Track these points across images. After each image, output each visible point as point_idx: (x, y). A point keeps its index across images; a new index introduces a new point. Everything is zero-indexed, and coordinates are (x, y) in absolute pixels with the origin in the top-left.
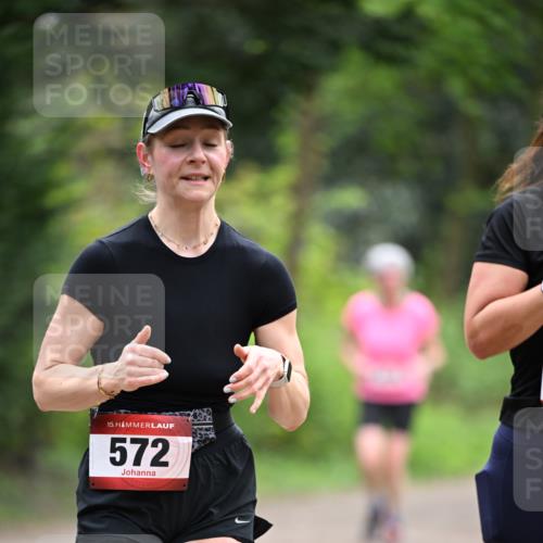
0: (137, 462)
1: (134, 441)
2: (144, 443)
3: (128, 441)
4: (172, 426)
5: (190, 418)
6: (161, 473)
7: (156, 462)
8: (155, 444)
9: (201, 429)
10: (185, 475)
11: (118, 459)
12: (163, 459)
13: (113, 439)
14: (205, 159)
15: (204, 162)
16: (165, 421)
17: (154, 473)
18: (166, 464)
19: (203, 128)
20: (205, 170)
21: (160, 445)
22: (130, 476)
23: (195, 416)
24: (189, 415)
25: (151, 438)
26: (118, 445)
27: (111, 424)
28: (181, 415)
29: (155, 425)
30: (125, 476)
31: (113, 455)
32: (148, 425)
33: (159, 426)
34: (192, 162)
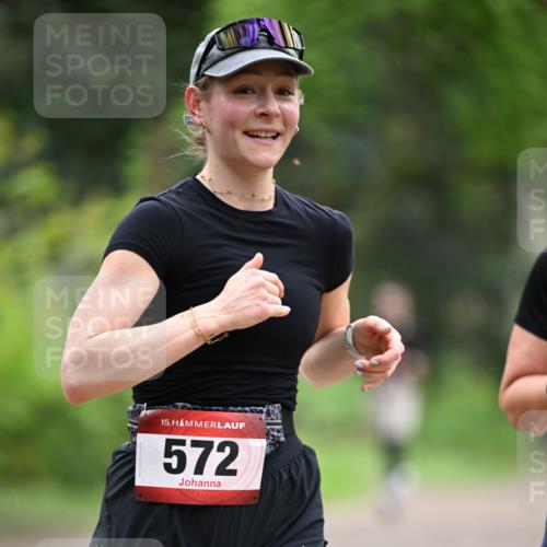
0: (199, 469)
1: (195, 444)
2: (208, 446)
3: (188, 443)
4: (242, 425)
5: (263, 416)
6: (228, 484)
7: (222, 470)
8: (221, 448)
9: (273, 430)
10: (256, 486)
11: (174, 466)
12: (230, 467)
13: (168, 440)
14: (279, 112)
15: (277, 116)
16: (235, 420)
17: (219, 483)
18: (233, 473)
19: (278, 74)
20: (277, 125)
21: (228, 449)
22: (190, 487)
23: (268, 414)
24: (261, 412)
25: (217, 441)
26: (174, 448)
27: (165, 422)
28: (252, 411)
29: (223, 425)
30: (184, 487)
31: (168, 460)
32: (213, 424)
33: (227, 425)
34: (263, 114)
